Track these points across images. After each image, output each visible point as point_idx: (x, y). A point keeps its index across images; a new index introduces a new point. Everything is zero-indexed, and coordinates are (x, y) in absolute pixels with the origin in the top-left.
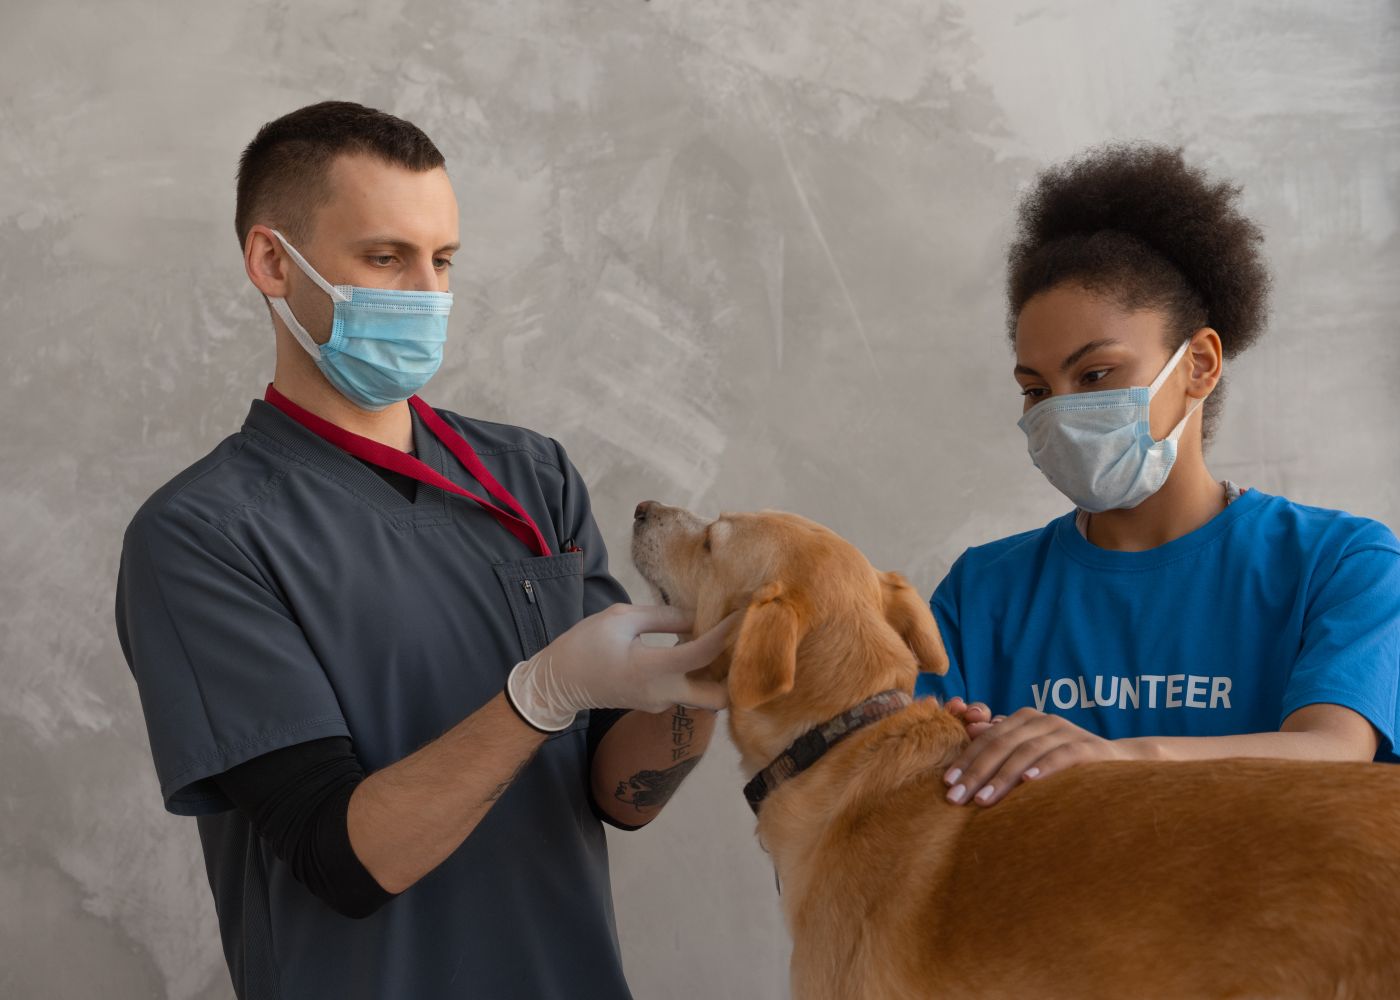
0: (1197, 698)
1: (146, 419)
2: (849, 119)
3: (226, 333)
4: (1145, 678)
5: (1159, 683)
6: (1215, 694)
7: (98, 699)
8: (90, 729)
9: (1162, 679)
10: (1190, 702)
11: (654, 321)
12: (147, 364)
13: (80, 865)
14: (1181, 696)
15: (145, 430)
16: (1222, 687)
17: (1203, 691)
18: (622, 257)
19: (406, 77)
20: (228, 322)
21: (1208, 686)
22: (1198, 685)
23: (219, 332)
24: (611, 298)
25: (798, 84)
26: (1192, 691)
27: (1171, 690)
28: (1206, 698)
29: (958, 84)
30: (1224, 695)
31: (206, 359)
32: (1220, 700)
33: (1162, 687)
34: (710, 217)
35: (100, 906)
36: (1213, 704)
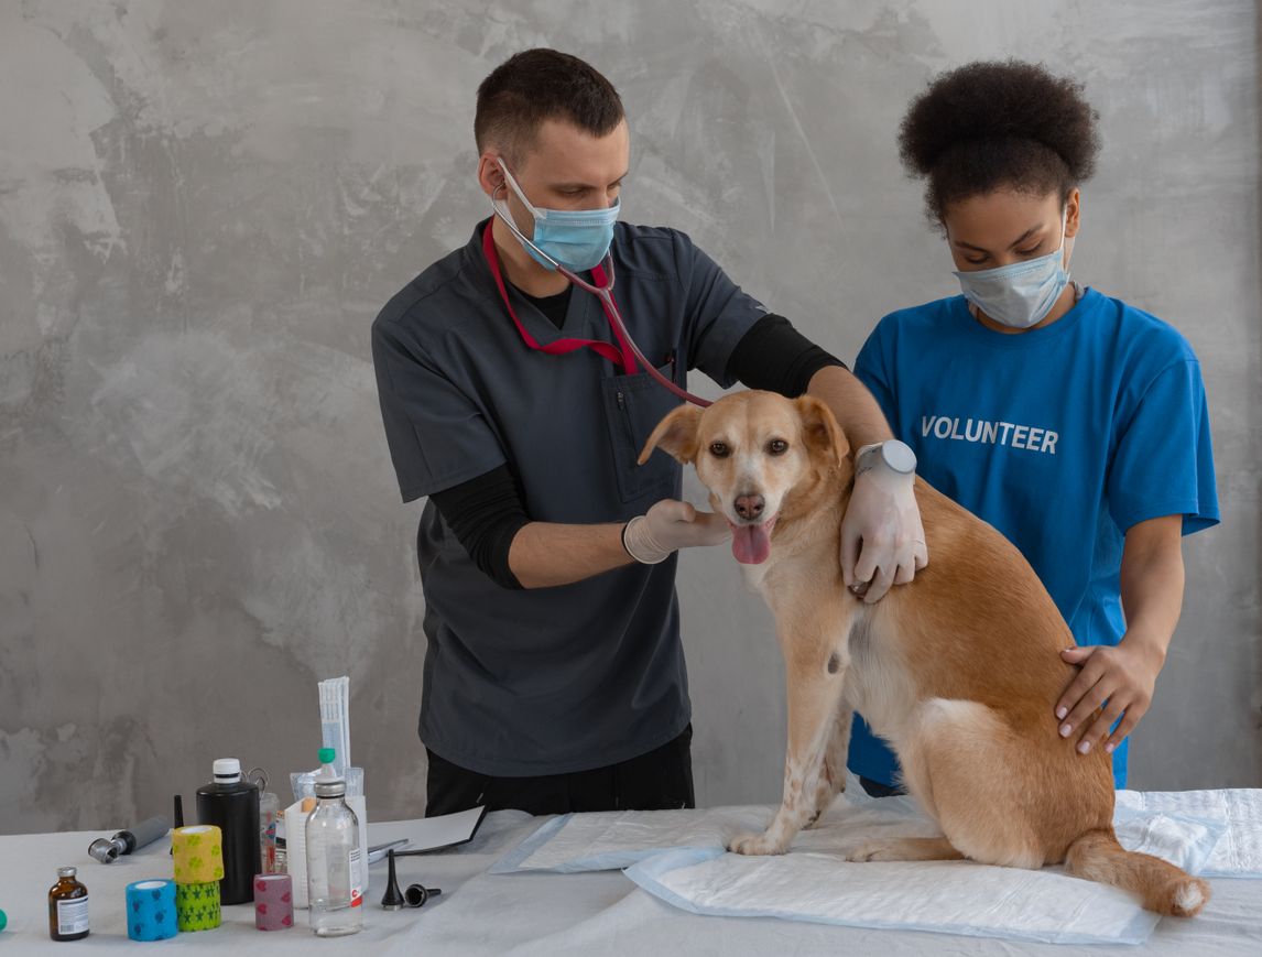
0: (1034, 443)
1: (303, 277)
2: (822, 45)
3: (361, 211)
4: (1002, 424)
5: (1010, 429)
6: (1046, 442)
7: (268, 484)
8: (266, 508)
9: (1012, 426)
10: (1030, 446)
11: (678, 198)
12: (303, 236)
13: (259, 608)
14: (1024, 441)
15: (302, 283)
16: (1051, 438)
17: (1038, 439)
18: (655, 151)
19: (492, 19)
20: (361, 203)
21: (1042, 436)
22: (1036, 435)
23: (355, 211)
24: (646, 181)
25: (784, 20)
26: (1032, 438)
27: (1017, 435)
28: (1039, 444)
29: (903, 18)
30: (1052, 444)
31: (346, 231)
32: (1048, 447)
33: (1011, 432)
34: (719, 120)
35: (275, 638)
36: (1044, 449)
